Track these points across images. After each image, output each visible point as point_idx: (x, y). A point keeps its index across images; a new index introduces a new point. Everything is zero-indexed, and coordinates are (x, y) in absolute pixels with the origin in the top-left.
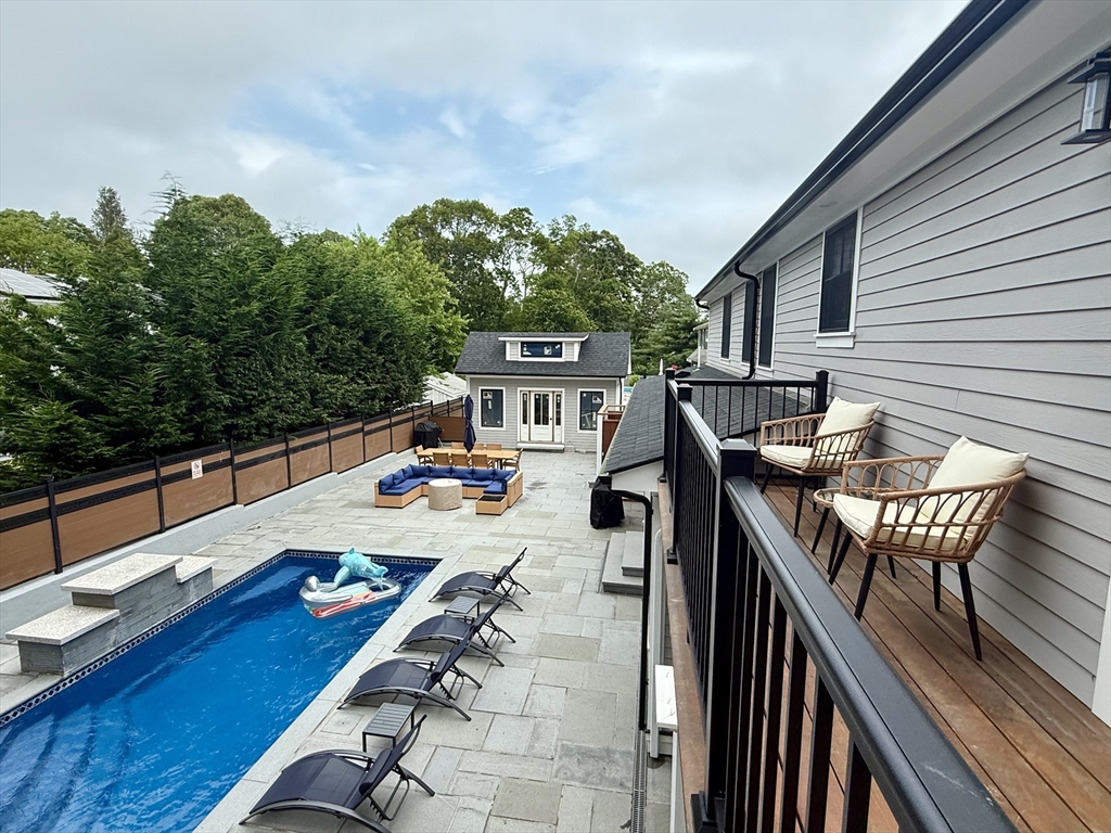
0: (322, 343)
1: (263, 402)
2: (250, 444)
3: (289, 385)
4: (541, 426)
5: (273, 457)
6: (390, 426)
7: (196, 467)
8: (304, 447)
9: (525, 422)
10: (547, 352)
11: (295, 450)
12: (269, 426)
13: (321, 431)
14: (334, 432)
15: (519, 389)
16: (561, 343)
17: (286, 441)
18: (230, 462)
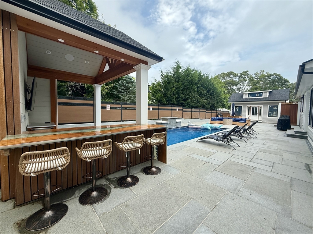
0: (200, 91)
1: (189, 99)
2: (186, 107)
3: (194, 97)
4: (254, 116)
5: (189, 111)
6: (211, 113)
7: (177, 108)
8: (195, 111)
9: (249, 114)
10: (257, 95)
11: (193, 111)
12: (189, 105)
13: (198, 109)
14: (200, 110)
15: (247, 106)
16: (262, 93)
17: (191, 109)
18: (182, 110)
